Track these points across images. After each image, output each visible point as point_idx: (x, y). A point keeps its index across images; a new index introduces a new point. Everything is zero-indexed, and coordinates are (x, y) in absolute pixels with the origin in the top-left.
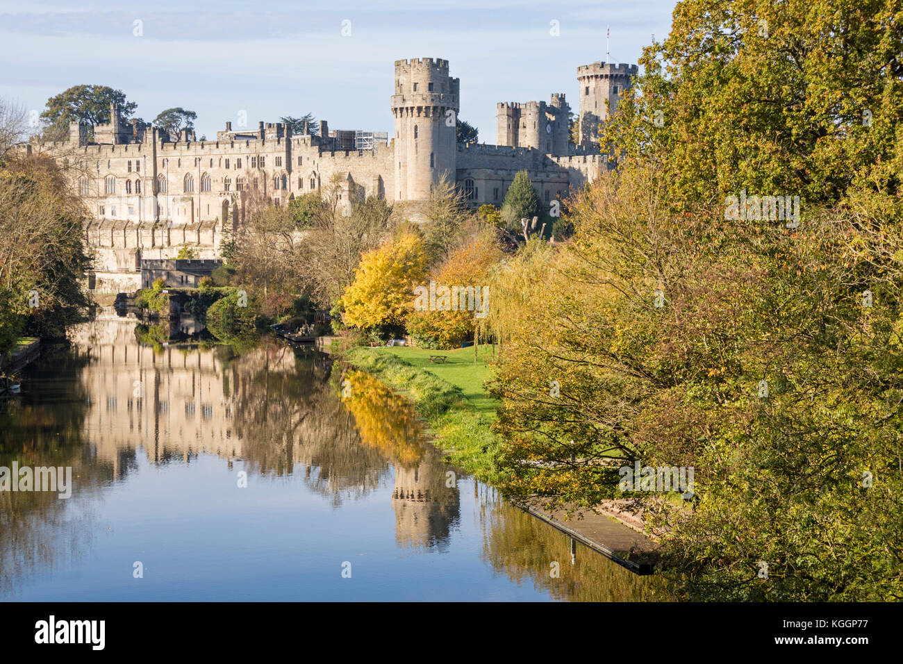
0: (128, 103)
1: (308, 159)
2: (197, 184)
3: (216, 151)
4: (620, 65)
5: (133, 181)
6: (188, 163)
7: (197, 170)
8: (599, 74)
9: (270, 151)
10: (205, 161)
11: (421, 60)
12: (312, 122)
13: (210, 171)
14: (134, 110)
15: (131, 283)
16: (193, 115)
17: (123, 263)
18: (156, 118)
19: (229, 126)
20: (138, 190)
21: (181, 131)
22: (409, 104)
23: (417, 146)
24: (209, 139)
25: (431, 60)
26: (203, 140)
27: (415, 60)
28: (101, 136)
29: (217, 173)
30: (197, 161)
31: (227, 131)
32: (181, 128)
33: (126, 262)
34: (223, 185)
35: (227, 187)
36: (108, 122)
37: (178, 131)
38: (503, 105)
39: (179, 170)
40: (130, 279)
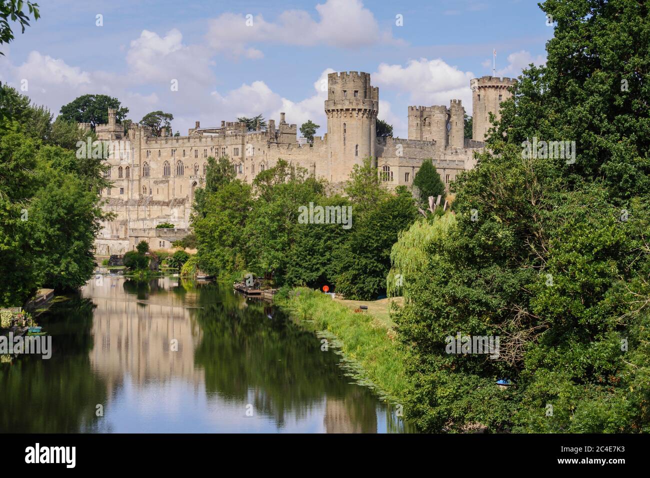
0: (122, 109)
1: (259, 150)
2: (173, 169)
3: (188, 144)
4: (504, 78)
5: (124, 168)
6: (166, 153)
7: (173, 158)
8: (488, 85)
9: (229, 144)
10: (180, 151)
11: (348, 73)
12: (262, 121)
13: (183, 159)
14: (126, 114)
15: (121, 247)
16: (170, 117)
17: (115, 232)
18: (141, 119)
19: (198, 124)
20: (128, 175)
21: (161, 129)
22: (339, 107)
23: (345, 140)
24: (182, 135)
25: (357, 73)
26: (178, 135)
27: (344, 73)
28: (100, 134)
29: (188, 161)
30: (173, 151)
31: (196, 128)
32: (161, 127)
33: (117, 230)
34: (193, 170)
35: (196, 171)
36: (106, 122)
37: (158, 129)
38: (412, 108)
39: (159, 159)
40: (120, 244)
